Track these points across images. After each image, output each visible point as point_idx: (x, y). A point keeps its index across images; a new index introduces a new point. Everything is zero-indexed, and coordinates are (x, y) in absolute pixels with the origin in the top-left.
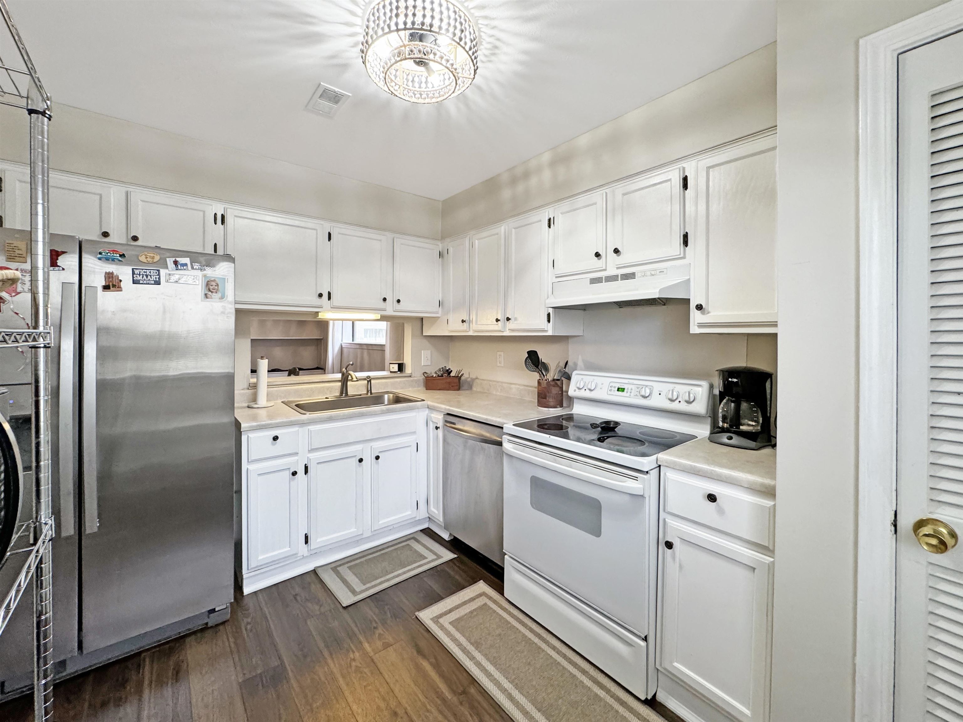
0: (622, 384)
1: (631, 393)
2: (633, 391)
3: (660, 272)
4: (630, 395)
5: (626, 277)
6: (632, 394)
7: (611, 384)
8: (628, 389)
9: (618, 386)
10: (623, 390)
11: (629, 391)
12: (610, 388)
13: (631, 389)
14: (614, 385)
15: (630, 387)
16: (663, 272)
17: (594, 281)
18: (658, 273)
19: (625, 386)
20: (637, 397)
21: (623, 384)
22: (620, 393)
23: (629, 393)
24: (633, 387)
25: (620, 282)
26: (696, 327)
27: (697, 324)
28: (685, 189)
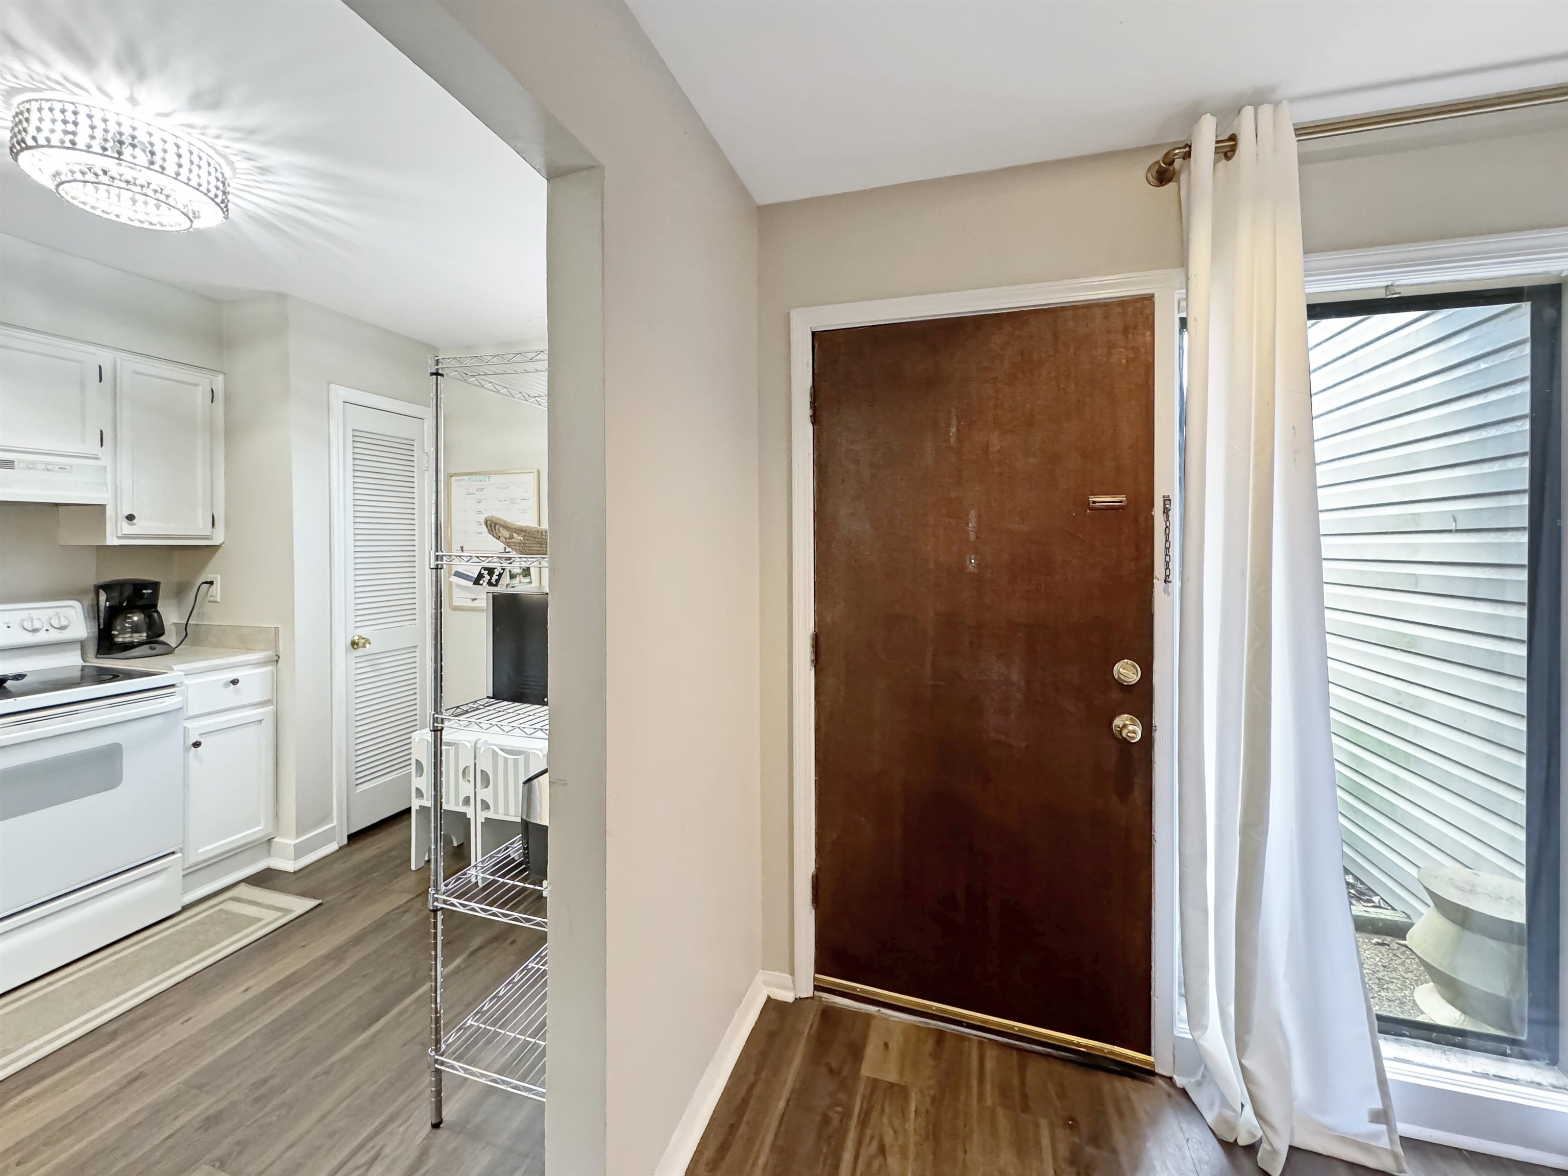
3: (60, 468)
16: (65, 469)
18: (57, 469)
26: (116, 539)
27: (120, 534)
28: (101, 380)
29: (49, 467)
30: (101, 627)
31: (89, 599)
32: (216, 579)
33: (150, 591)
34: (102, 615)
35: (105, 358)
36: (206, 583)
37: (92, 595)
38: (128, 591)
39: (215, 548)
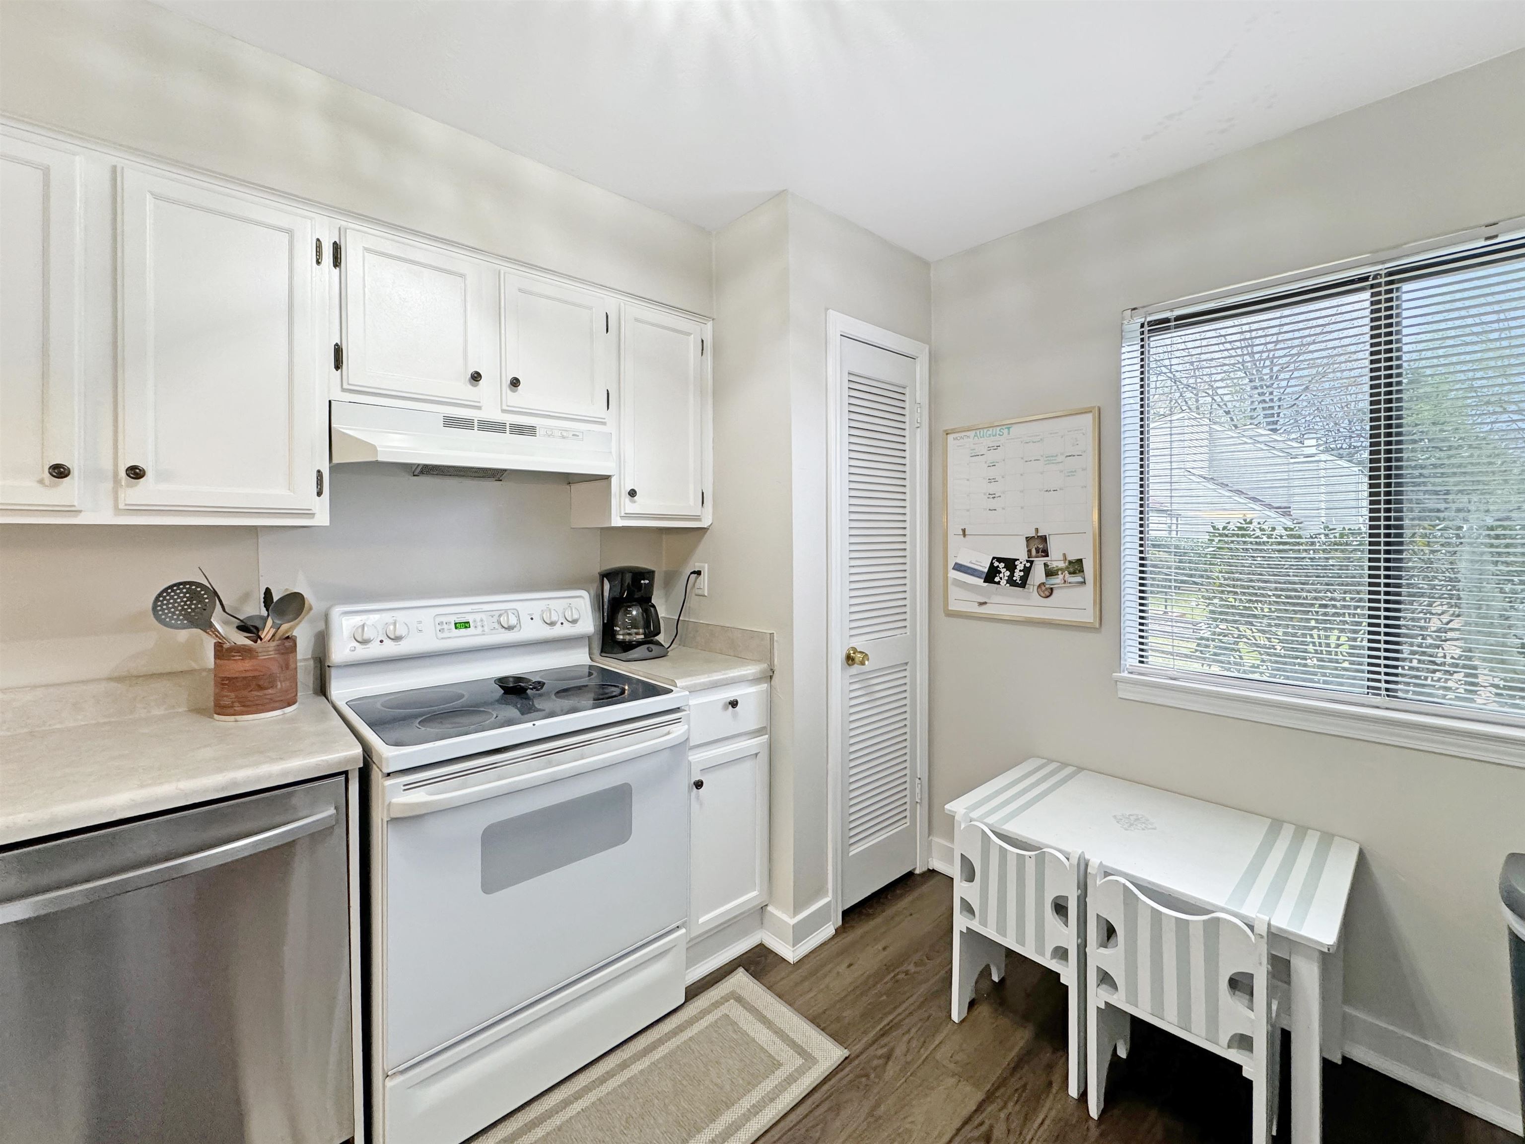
0: (459, 616)
1: (483, 626)
2: (485, 623)
3: (573, 435)
4: (483, 631)
5: (519, 430)
6: (486, 628)
7: (439, 620)
8: (475, 621)
9: (453, 619)
10: (466, 625)
11: (479, 624)
12: (439, 627)
13: (482, 620)
14: (444, 619)
15: (478, 617)
16: (578, 436)
17: (451, 422)
18: (571, 436)
19: (469, 618)
20: (494, 631)
21: (463, 615)
22: (463, 631)
23: (480, 630)
24: (483, 616)
25: (507, 437)
26: (619, 518)
27: (623, 514)
28: (607, 331)
29: (565, 434)
30: (605, 621)
31: (594, 587)
32: (704, 567)
33: (647, 582)
34: (606, 607)
35: (611, 303)
36: (694, 573)
37: (596, 584)
38: (628, 579)
39: (703, 530)
